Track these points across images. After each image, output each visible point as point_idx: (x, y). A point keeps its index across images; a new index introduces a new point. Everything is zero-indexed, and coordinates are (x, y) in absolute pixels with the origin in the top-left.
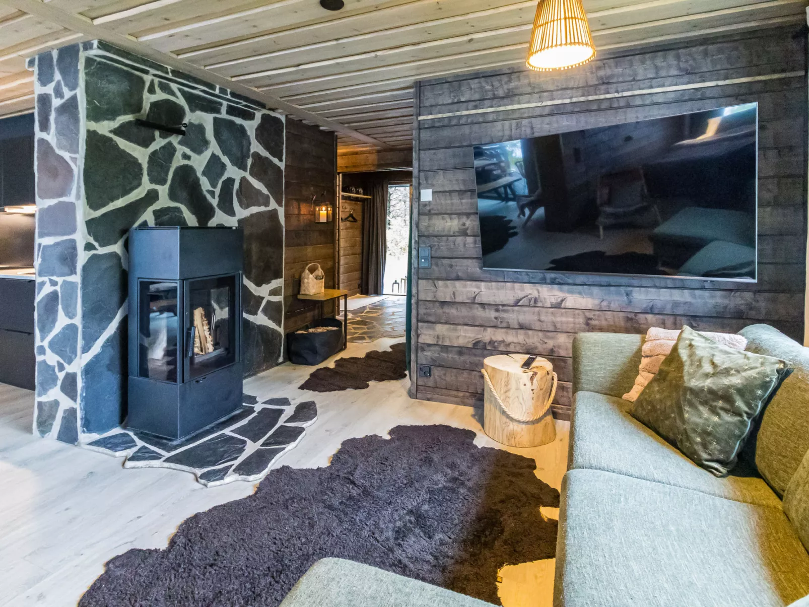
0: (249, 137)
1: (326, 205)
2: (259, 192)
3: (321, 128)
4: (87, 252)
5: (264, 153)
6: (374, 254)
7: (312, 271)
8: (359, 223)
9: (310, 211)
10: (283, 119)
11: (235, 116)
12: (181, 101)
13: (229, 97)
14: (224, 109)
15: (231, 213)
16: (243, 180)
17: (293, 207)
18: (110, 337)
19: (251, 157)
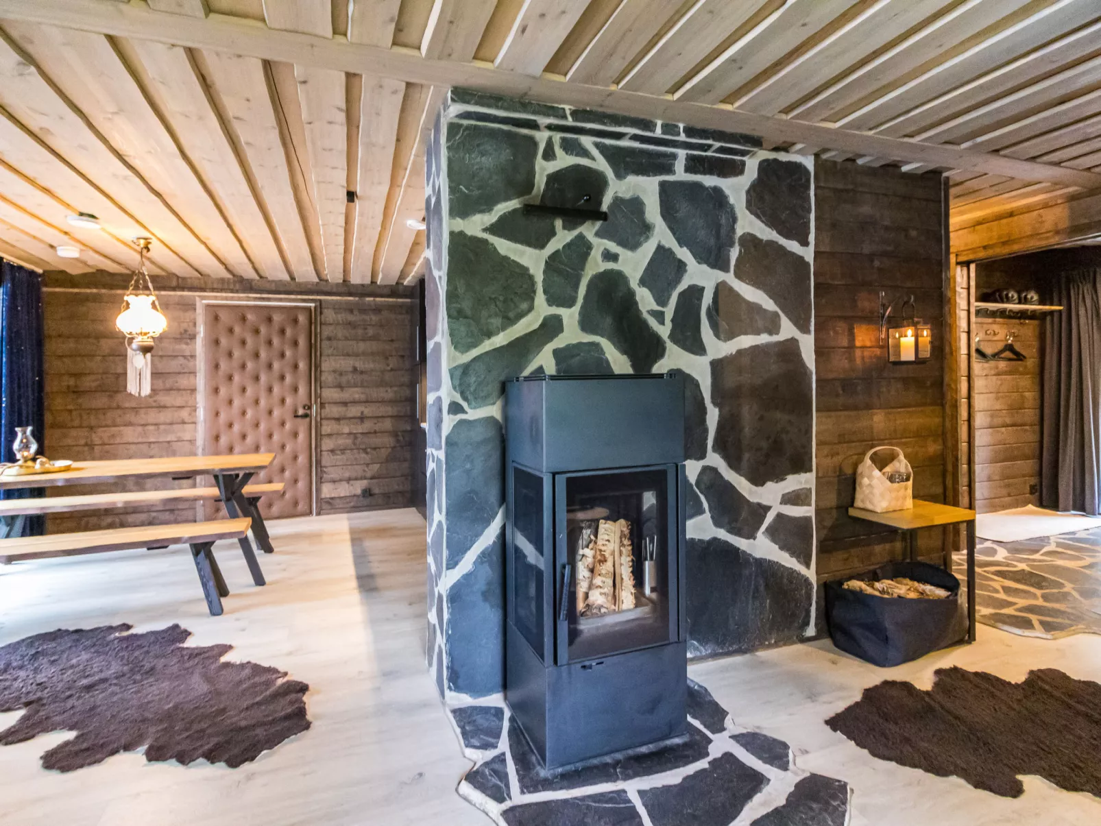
0: (732, 208)
1: (915, 325)
2: (755, 308)
3: (905, 169)
4: (451, 416)
5: (766, 233)
6: (1072, 426)
7: (881, 462)
8: (1031, 362)
9: (878, 340)
10: (809, 163)
11: (704, 173)
12: (601, 164)
13: (683, 137)
14: (680, 165)
15: (697, 347)
16: (722, 290)
17: (836, 333)
18: (486, 549)
19: (737, 244)
